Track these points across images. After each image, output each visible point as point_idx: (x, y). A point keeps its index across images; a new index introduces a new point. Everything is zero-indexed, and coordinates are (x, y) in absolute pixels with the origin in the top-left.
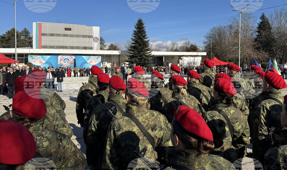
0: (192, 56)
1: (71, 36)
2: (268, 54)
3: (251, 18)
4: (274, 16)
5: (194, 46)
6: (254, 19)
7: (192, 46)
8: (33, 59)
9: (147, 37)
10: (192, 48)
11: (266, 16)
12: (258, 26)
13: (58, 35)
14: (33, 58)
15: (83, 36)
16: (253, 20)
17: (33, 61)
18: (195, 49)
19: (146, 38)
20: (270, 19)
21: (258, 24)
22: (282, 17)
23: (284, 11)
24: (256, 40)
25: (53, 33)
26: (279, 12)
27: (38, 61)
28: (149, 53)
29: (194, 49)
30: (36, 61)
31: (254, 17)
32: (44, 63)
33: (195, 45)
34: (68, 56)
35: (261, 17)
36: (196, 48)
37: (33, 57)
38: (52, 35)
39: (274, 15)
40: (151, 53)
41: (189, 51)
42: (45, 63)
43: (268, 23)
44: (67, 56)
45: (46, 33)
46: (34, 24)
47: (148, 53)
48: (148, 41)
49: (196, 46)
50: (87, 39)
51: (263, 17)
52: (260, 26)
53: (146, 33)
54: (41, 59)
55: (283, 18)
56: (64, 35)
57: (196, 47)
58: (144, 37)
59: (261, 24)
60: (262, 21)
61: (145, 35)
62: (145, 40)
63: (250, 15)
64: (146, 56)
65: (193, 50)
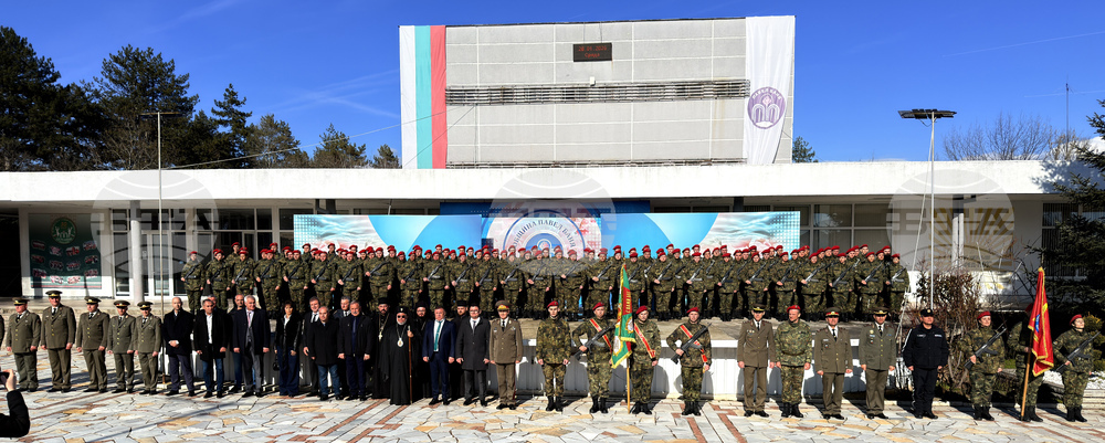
1: (609, 93)
13: (537, 95)
15: (687, 91)
25: (508, 84)
38: (505, 96)
45: (469, 85)
46: (408, 34)
50: (710, 107)
54: (374, 237)
56: (573, 95)
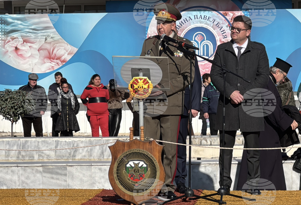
8: (7, 33)
14: (9, 28)
17: (10, 47)
27: (36, 46)
30: (24, 48)
32: (68, 58)
34: (207, 14)
37: (6, 23)
42: (71, 61)
44: (203, 13)
54: (52, 32)
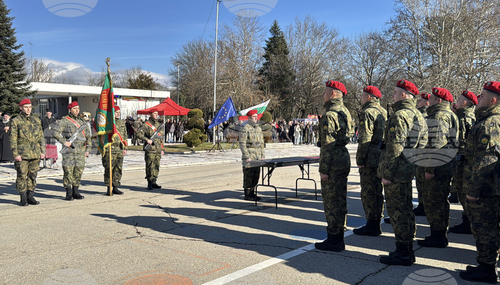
0: (139, 98)
2: (279, 99)
3: (257, 31)
4: (295, 30)
5: (146, 78)
6: (261, 32)
7: (142, 78)
9: (16, 44)
10: (142, 82)
11: (280, 28)
12: (266, 46)
16: (259, 34)
18: (149, 85)
19: (16, 48)
20: (288, 34)
21: (267, 42)
22: (307, 32)
23: (311, 22)
24: (261, 72)
26: (302, 23)
28: (25, 84)
29: (146, 83)
31: (262, 29)
33: (150, 76)
35: (272, 29)
36: (151, 83)
39: (295, 28)
40: (29, 86)
41: (135, 88)
43: (284, 41)
47: (22, 85)
48: (22, 54)
49: (150, 78)
51: (275, 29)
52: (269, 46)
53: (15, 35)
55: (309, 35)
57: (152, 79)
58: (10, 43)
59: (272, 42)
60: (273, 36)
61: (13, 41)
62: (13, 51)
63: (254, 24)
64: (13, 91)
65: (144, 87)
